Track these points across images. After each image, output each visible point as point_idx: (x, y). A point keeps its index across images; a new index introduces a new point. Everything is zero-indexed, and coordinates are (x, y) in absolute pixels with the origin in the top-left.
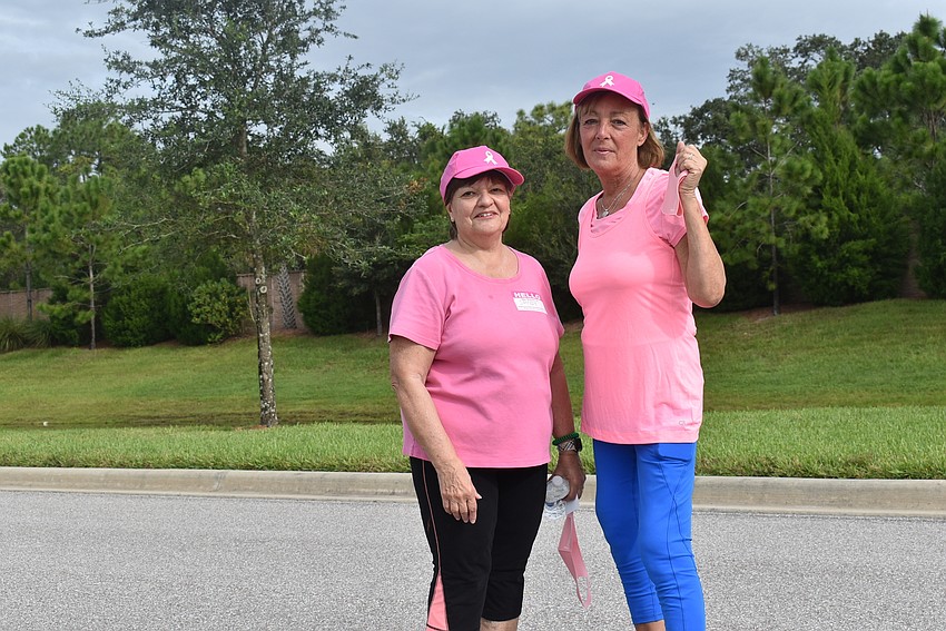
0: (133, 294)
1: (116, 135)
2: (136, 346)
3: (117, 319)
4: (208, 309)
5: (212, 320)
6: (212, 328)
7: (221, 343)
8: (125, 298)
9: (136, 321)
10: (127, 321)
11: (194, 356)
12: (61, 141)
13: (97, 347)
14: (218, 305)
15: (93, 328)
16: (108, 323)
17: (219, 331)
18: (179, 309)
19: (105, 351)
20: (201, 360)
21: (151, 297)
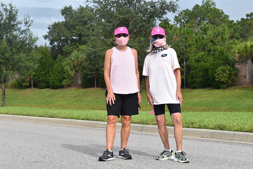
0: (197, 70)
1: (212, 12)
2: (198, 88)
3: (192, 78)
4: (221, 76)
5: (222, 80)
6: (223, 83)
7: (226, 88)
8: (195, 71)
9: (198, 80)
10: (195, 79)
11: (216, 93)
12: (193, 14)
13: (186, 88)
14: (225, 74)
15: (185, 81)
16: (189, 80)
17: (226, 84)
18: (212, 75)
19: (188, 90)
20: (217, 94)
21: (203, 71)
